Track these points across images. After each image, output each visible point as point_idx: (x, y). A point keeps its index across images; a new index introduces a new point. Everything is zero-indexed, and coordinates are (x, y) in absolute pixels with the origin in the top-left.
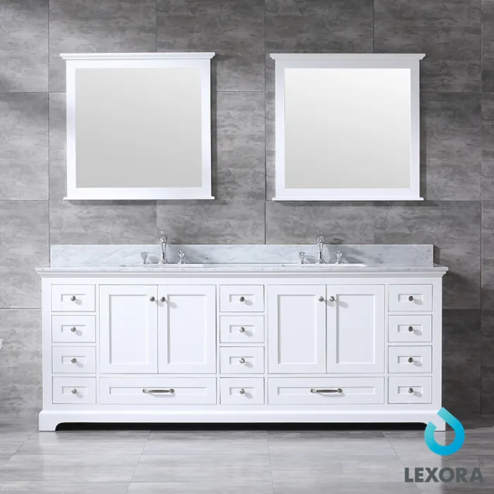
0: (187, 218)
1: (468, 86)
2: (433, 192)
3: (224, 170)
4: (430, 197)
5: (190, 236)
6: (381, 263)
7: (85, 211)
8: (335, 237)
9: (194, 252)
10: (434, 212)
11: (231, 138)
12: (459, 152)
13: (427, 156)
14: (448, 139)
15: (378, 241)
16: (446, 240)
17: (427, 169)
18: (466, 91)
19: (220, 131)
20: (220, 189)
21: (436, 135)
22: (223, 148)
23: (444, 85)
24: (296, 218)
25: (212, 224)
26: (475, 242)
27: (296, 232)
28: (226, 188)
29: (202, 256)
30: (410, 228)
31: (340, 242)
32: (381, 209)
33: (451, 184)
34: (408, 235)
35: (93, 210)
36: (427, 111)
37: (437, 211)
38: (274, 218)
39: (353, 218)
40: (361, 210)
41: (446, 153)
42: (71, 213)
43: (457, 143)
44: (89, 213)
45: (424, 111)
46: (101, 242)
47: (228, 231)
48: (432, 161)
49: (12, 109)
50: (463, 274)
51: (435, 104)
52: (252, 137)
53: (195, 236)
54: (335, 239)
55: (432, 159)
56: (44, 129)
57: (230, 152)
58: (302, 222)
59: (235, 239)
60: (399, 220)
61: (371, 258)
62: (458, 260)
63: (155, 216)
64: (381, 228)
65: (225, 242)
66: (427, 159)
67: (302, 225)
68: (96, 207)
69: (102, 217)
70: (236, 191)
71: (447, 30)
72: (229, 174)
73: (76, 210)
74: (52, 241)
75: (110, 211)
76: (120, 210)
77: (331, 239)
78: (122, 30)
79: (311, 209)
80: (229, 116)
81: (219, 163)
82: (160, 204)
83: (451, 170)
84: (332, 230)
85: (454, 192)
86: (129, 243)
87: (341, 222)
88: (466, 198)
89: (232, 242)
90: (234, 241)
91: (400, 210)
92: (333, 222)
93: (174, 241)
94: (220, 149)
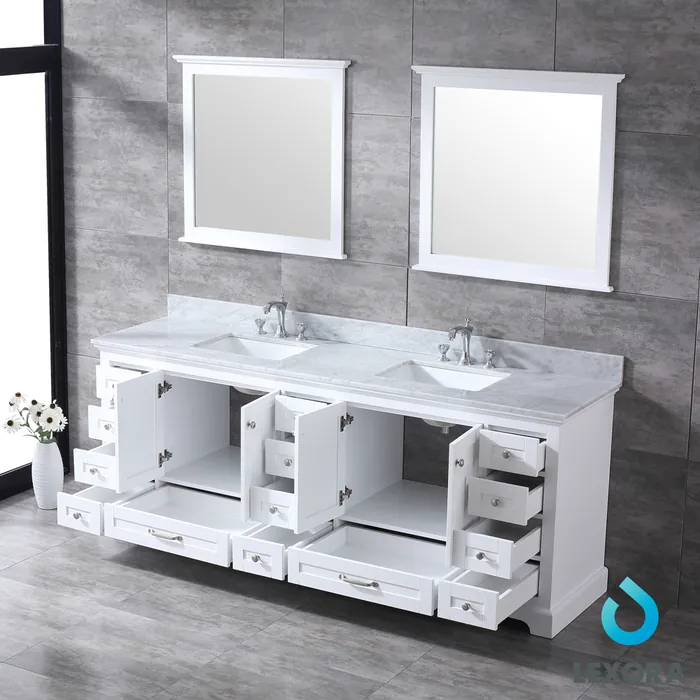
0: (316, 279)
1: (688, 126)
2: (628, 281)
3: (359, 220)
4: (624, 288)
5: (319, 302)
6: (550, 372)
7: (205, 257)
8: (493, 327)
9: (320, 324)
10: (628, 309)
11: (368, 178)
12: (668, 225)
13: (624, 227)
14: (654, 204)
15: (549, 341)
16: (644, 352)
17: (622, 245)
18: (685, 132)
19: (355, 168)
20: (355, 246)
21: (637, 196)
22: (357, 190)
23: (652, 123)
24: (445, 295)
25: (344, 290)
26: (685, 361)
27: (445, 315)
28: (361, 245)
29: (329, 331)
30: (594, 327)
31: (500, 336)
32: (556, 296)
33: (655, 270)
34: (591, 338)
35: (213, 256)
36: (626, 161)
37: (632, 308)
38: (418, 292)
39: (517, 304)
40: (529, 295)
41: (650, 226)
42: (189, 258)
43: (668, 211)
44: (209, 259)
45: (620, 159)
46: (222, 297)
47: (363, 302)
48: (629, 234)
49: (130, 121)
50: (665, 404)
51: (637, 150)
52: (392, 180)
53: (324, 304)
54: (494, 331)
55: (630, 233)
56: (162, 149)
57: (367, 197)
58: (452, 301)
59: (369, 315)
60: (580, 316)
61: (537, 364)
62: (659, 383)
63: (280, 272)
64: (553, 324)
65: (359, 316)
66: (623, 231)
67: (453, 305)
68: (217, 253)
69: (222, 265)
70: (372, 250)
71: (661, 38)
72: (365, 226)
73: (196, 253)
74: (172, 289)
75: (231, 259)
76: (243, 260)
77: (488, 330)
78: (245, 24)
79: (465, 285)
80: (366, 149)
81: (353, 209)
82: (285, 258)
83: (656, 250)
84: (490, 318)
85: (660, 283)
86: (252, 303)
87: (503, 308)
88: (677, 294)
89: (368, 318)
90: (369, 316)
91: (582, 301)
92: (492, 306)
93: (300, 307)
94: (355, 192)
